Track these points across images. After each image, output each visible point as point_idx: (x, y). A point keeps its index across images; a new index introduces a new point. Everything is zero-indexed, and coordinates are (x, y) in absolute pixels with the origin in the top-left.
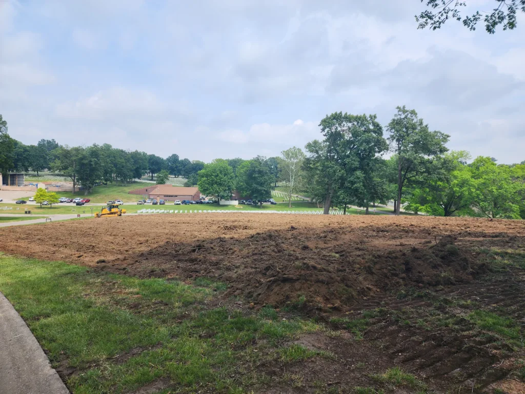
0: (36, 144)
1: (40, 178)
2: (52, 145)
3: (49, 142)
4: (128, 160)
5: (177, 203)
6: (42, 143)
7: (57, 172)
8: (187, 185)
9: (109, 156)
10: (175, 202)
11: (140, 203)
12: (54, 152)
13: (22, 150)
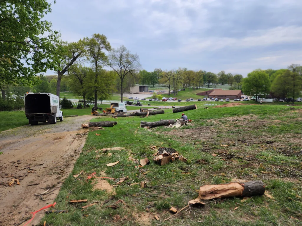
0: (153, 71)
1: (154, 88)
2: (159, 71)
3: (158, 70)
4: (196, 75)
5: (227, 100)
6: (155, 71)
7: (161, 85)
8: (231, 89)
9: (186, 74)
10: (226, 100)
11: (204, 100)
12: (160, 74)
13: (147, 74)
